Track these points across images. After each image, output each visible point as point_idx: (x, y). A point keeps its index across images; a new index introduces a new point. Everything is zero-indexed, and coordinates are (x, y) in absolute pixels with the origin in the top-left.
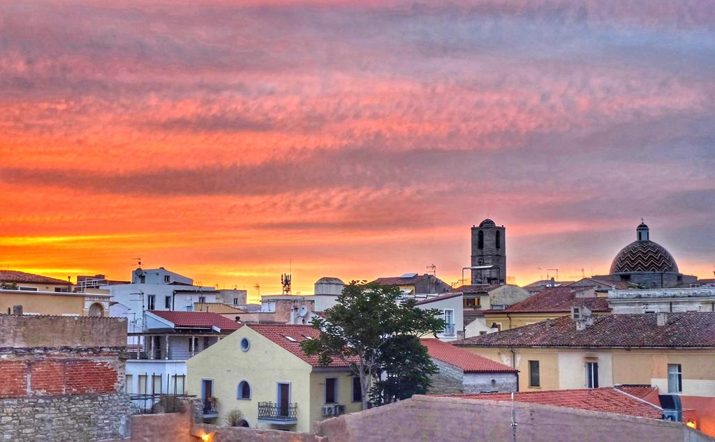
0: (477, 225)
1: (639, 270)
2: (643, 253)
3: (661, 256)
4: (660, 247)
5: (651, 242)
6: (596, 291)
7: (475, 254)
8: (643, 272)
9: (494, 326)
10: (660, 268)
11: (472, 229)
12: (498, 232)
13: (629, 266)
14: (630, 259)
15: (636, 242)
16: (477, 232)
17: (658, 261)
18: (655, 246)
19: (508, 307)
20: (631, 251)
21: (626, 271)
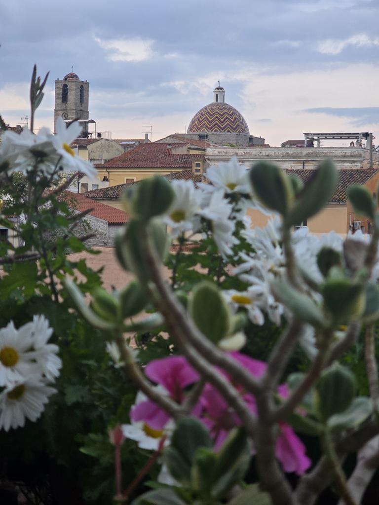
0: (62, 79)
1: (216, 131)
2: (220, 114)
3: (236, 118)
4: (235, 110)
5: (226, 104)
6: (189, 148)
7: (59, 108)
8: (219, 132)
9: (105, 179)
10: (234, 129)
11: (56, 82)
12: (82, 87)
13: (207, 126)
14: (208, 120)
15: (212, 104)
16: (61, 86)
17: (233, 122)
18: (230, 108)
19: (106, 161)
20: (208, 112)
21: (204, 131)
